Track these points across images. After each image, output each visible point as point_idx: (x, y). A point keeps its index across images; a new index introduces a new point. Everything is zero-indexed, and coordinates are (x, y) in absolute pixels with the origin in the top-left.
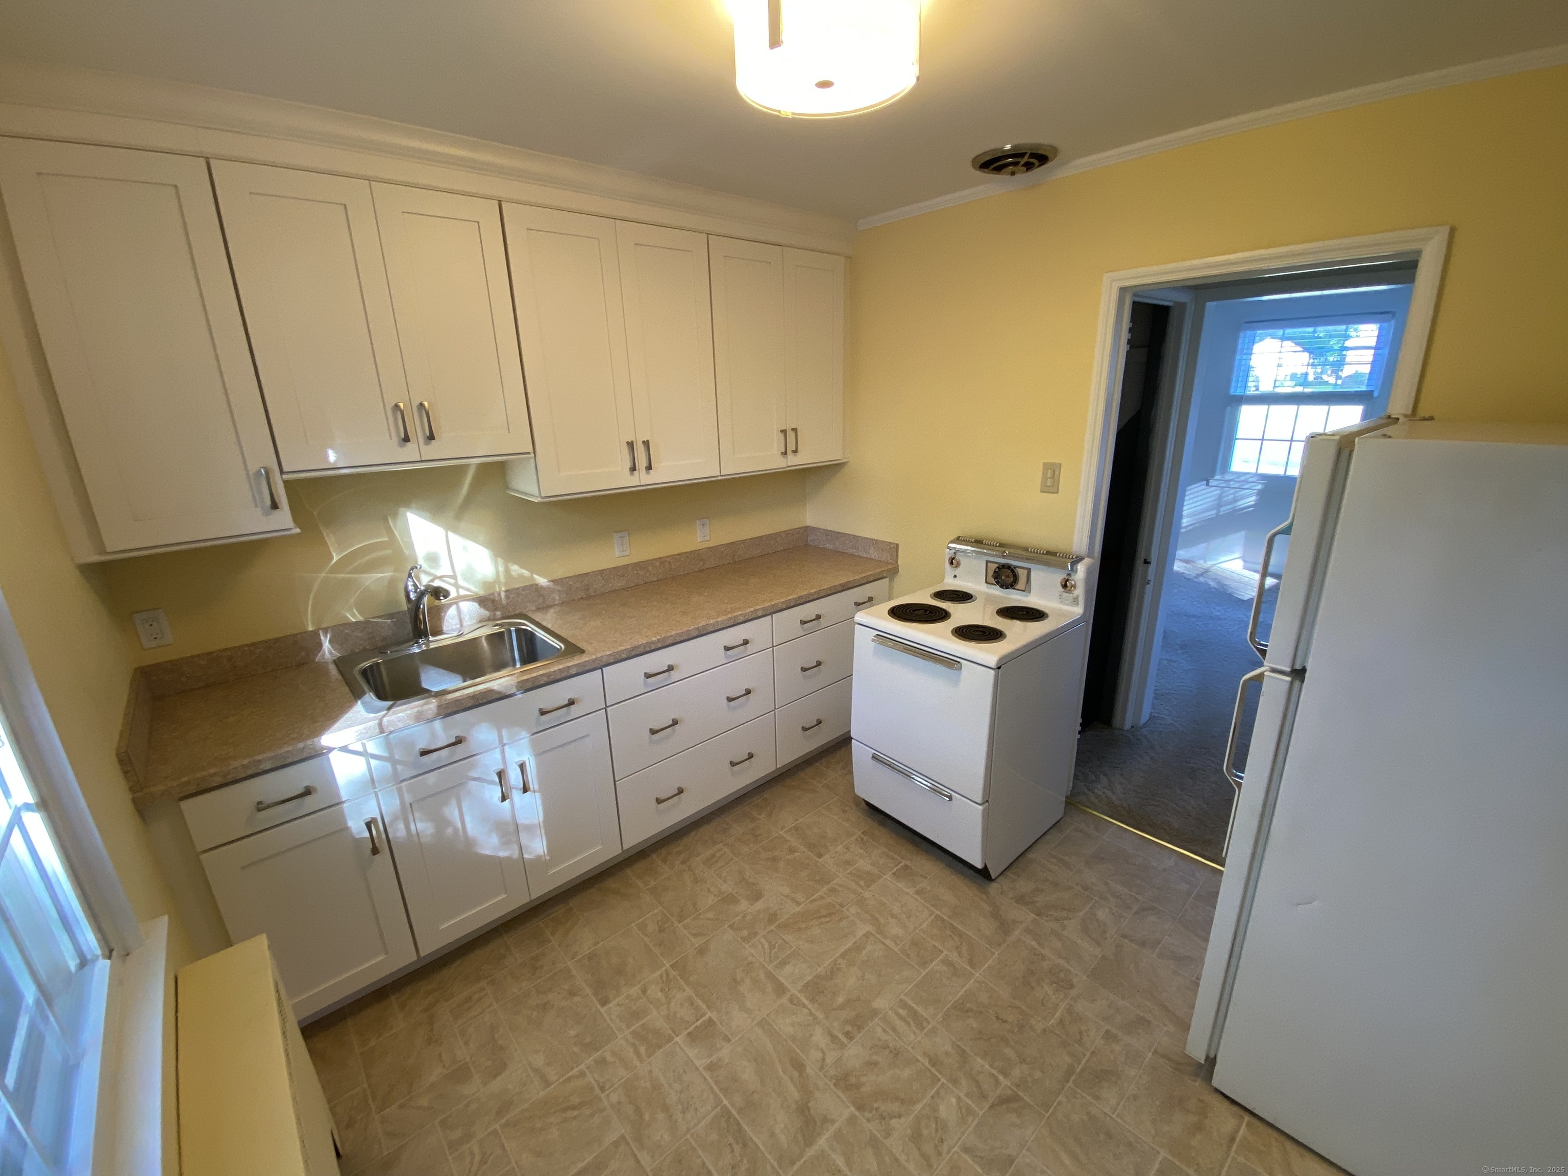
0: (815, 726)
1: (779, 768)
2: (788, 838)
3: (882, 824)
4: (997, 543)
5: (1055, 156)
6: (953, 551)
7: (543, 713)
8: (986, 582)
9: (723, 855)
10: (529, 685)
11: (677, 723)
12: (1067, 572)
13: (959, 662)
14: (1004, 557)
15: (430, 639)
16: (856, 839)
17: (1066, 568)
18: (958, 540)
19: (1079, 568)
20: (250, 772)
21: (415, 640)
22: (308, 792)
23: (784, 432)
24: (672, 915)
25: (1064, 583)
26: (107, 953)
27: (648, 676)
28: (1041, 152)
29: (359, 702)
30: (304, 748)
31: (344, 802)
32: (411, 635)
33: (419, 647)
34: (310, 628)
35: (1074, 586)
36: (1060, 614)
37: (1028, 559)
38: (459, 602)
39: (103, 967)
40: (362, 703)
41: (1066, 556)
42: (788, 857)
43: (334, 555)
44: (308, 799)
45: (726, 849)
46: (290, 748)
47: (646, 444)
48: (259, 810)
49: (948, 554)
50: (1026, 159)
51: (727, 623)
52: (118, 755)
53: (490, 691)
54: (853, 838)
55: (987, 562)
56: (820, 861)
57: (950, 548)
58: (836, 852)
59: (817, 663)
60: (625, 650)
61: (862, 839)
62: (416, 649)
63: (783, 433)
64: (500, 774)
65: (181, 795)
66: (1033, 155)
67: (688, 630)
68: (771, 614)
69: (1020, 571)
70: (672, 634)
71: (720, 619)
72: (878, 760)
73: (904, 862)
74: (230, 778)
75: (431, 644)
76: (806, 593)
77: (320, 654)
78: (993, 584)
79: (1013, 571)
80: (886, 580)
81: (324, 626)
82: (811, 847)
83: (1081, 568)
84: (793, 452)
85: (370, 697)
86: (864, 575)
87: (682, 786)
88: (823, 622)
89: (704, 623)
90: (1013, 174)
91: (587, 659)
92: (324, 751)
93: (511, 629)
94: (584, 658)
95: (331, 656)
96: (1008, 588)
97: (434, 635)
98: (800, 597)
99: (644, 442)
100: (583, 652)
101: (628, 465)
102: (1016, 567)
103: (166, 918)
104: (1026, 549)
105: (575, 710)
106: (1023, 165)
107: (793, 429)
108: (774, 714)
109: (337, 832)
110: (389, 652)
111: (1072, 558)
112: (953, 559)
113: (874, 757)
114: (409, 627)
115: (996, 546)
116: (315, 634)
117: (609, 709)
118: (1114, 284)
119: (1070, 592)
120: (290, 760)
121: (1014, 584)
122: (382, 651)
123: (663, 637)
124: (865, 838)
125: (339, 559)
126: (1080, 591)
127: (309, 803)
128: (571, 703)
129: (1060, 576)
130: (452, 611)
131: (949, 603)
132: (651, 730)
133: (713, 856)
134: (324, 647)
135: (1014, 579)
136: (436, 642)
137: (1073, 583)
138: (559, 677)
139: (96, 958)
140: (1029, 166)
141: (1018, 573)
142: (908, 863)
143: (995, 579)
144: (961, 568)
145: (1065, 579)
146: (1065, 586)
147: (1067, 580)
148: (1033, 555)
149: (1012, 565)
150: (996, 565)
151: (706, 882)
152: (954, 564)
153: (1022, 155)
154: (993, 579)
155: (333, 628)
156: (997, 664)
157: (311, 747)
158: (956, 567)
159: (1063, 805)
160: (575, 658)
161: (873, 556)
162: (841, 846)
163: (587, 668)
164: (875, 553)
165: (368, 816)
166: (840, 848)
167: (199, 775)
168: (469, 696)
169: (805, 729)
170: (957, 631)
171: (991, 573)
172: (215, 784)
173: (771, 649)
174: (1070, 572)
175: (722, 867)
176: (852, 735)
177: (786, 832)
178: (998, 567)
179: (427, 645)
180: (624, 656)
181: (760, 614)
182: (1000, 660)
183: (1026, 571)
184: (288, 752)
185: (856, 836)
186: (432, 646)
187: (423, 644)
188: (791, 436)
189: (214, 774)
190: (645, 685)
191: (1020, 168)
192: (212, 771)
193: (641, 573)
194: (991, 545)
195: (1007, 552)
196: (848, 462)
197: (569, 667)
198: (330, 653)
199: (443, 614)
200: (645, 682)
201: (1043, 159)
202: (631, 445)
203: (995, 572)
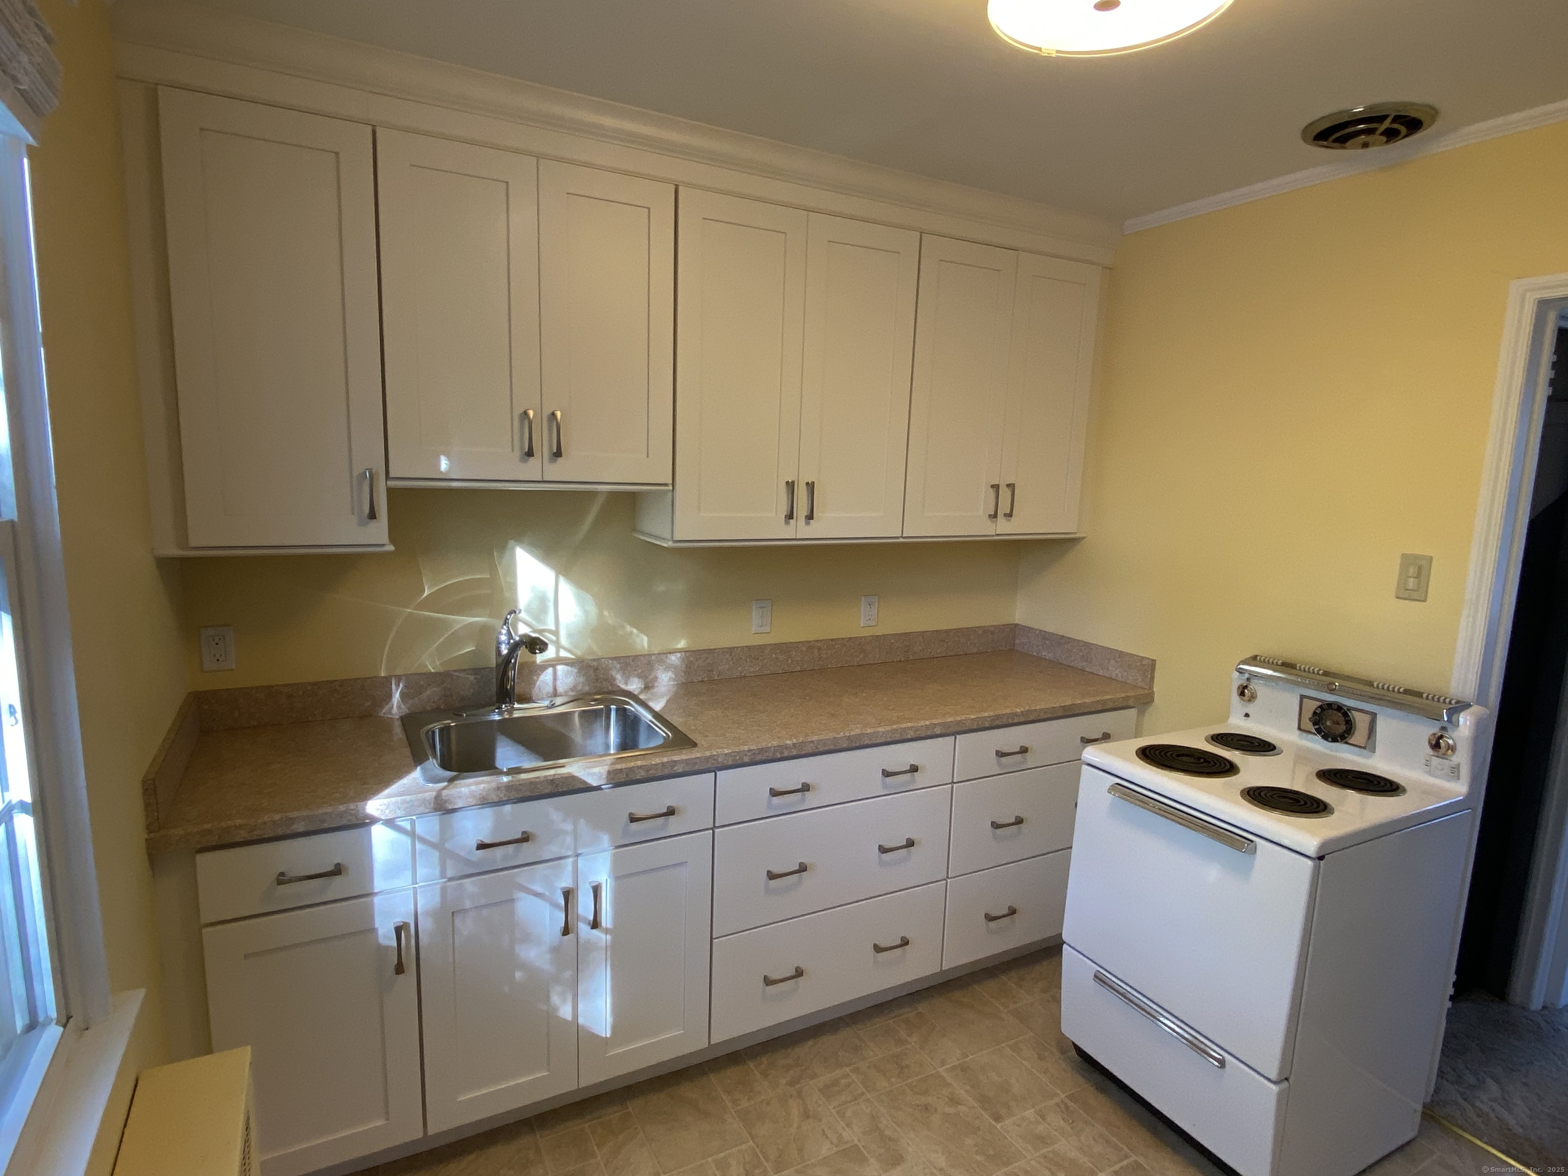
0: (1004, 916)
1: (945, 970)
2: (949, 1080)
3: (1102, 1090)
4: (1320, 670)
5: (1433, 121)
6: (1247, 676)
7: (633, 819)
8: (1299, 729)
9: (849, 1085)
10: (622, 777)
11: (806, 870)
12: (1438, 725)
13: (1252, 841)
14: (1332, 691)
15: (515, 706)
16: (1058, 1105)
17: (1439, 718)
18: (1254, 660)
19: (1461, 720)
20: (280, 832)
21: (497, 705)
22: (337, 871)
23: (996, 487)
24: (767, 1160)
25: (1434, 742)
26: (64, 1021)
27: (774, 793)
28: (1413, 114)
29: (419, 768)
30: (344, 812)
31: (376, 894)
32: (494, 699)
33: (500, 714)
34: (383, 674)
35: (1452, 748)
36: (1428, 791)
37: (1372, 699)
38: (558, 664)
39: (53, 1033)
40: (422, 769)
41: (1438, 699)
42: (948, 1110)
43: (426, 589)
44: (337, 879)
45: (854, 1076)
46: (329, 810)
47: (811, 486)
48: (280, 883)
49: (1237, 680)
50: (1386, 124)
51: (891, 737)
52: (144, 782)
53: (572, 778)
54: (1051, 1103)
55: (1302, 697)
56: (998, 1126)
57: (1241, 671)
58: (1023, 1119)
59: (1016, 819)
60: (749, 751)
61: (1067, 1107)
62: (496, 716)
63: (995, 489)
64: (568, 894)
65: (199, 846)
66: (1397, 119)
67: (835, 738)
68: (955, 734)
69: (1357, 716)
70: (813, 739)
71: (881, 729)
72: (1104, 982)
73: (1133, 1158)
74: (256, 835)
75: (515, 712)
76: (1008, 711)
77: (387, 707)
78: (1310, 732)
79: (1345, 714)
80: (1133, 712)
81: (399, 672)
82: (984, 1101)
83: (1466, 722)
84: (1005, 515)
85: (433, 764)
86: (1098, 699)
87: (803, 966)
88: (1031, 760)
89: (857, 731)
90: (1365, 145)
91: (699, 755)
92: (367, 821)
93: (612, 707)
94: (695, 754)
95: (399, 711)
96: (1337, 741)
97: (521, 701)
98: (998, 717)
99: (807, 484)
100: (695, 745)
101: (784, 510)
102: (1350, 709)
103: (141, 993)
104: (1370, 684)
105: (674, 825)
106: (1382, 134)
107: (1008, 485)
108: (945, 885)
109: (361, 932)
110: (465, 715)
111: (1450, 703)
112: (1246, 687)
113: (1098, 978)
114: (494, 688)
115: (1318, 674)
116: (388, 679)
117: (717, 831)
118: (1528, 294)
119: (1444, 756)
120: (326, 825)
121: (1346, 735)
122: (455, 712)
123: (800, 741)
124: (1072, 1105)
125: (430, 594)
126: (1462, 758)
127: (336, 888)
128: (671, 812)
129: (1428, 730)
130: (547, 676)
131: (1237, 752)
132: (769, 872)
133: (835, 1083)
134: (394, 699)
135: (1347, 727)
136: (521, 710)
137: (1451, 742)
138: (660, 774)
139: (48, 1021)
140: (1391, 135)
141: (1354, 719)
142: (1141, 1160)
143: (1314, 724)
144: (1258, 702)
145: (1434, 734)
146: (1436, 745)
147: (1441, 737)
148: (1381, 692)
149: (1345, 706)
150: (1319, 704)
151: (820, 1120)
152: (1246, 696)
153: (1381, 119)
154: (1311, 724)
155: (407, 676)
156: (1318, 853)
157: (353, 812)
158: (1249, 700)
159: (1418, 1117)
160: (684, 751)
161: (1113, 674)
162: (1032, 1111)
163: (696, 768)
164: (1118, 670)
165: (399, 920)
166: (1030, 1113)
167: (223, 824)
168: (547, 780)
169: (990, 918)
170: (1251, 793)
171: (1308, 714)
172: (238, 839)
173: (950, 785)
174: (1445, 725)
175: (846, 1102)
176: (1064, 937)
177: (948, 1070)
178: (1320, 707)
179: (511, 711)
180: (746, 759)
181: (938, 731)
182: (1323, 845)
183: (1367, 718)
184: (326, 814)
185: (1056, 1100)
186: (516, 715)
187: (505, 711)
188: (1005, 493)
189: (240, 827)
190: (770, 806)
191: (1376, 137)
192: (238, 822)
193: (781, 657)
194: (1309, 672)
195: (1337, 684)
196: (1084, 538)
197: (675, 761)
198: (399, 707)
199: (535, 678)
200: (769, 803)
201: (1413, 125)
202: (791, 486)
203: (1315, 713)
